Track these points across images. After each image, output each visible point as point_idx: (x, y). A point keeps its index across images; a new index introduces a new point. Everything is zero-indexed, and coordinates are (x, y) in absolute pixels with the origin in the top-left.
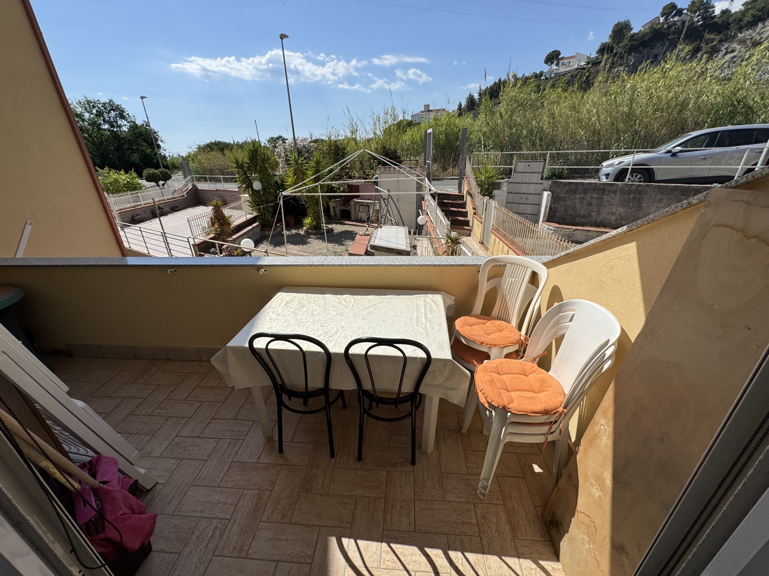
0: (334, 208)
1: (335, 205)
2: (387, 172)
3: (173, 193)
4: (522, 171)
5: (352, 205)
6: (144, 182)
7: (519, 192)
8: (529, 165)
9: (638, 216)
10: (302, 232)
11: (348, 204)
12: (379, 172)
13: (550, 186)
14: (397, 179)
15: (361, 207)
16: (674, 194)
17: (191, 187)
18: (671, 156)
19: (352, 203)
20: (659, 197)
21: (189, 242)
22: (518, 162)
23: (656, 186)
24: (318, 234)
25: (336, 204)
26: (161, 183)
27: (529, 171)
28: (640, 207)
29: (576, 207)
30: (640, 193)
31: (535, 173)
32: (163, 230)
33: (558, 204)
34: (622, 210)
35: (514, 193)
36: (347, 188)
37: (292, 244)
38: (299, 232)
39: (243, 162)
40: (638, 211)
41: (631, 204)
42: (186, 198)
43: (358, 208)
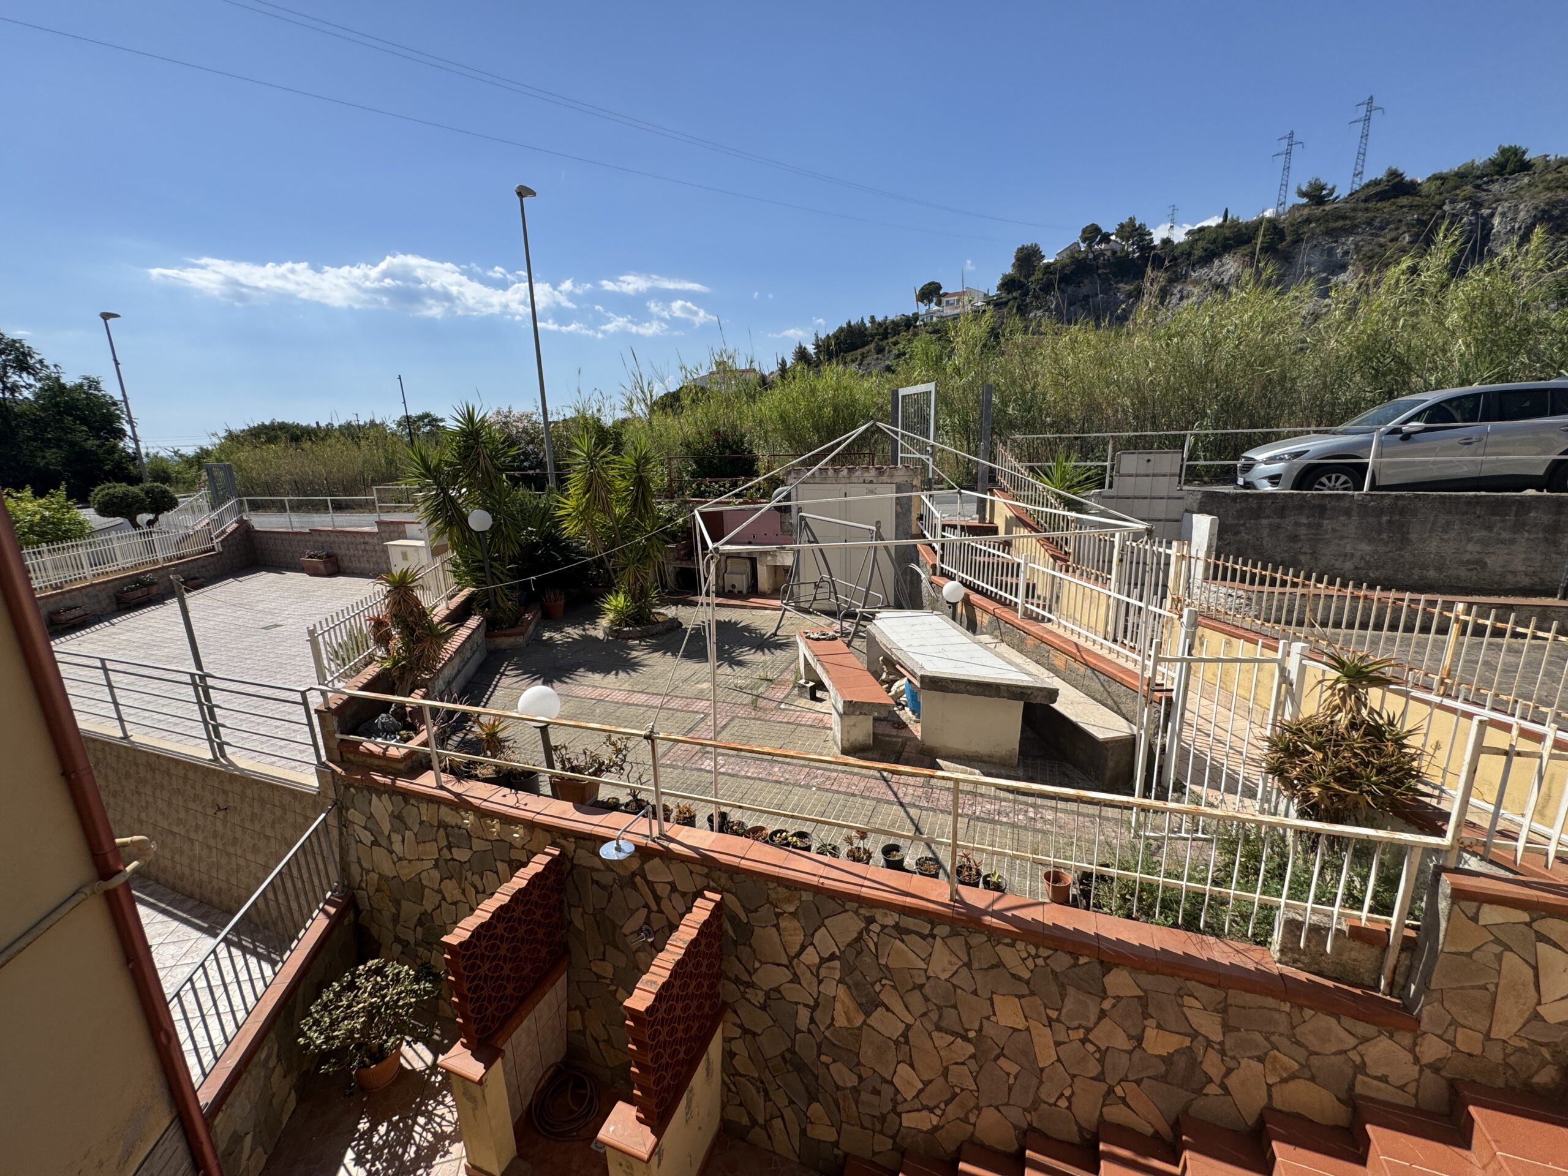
0: (660, 565)
2: (817, 480)
3: (177, 546)
4: (1133, 471)
6: (89, 516)
8: (1149, 461)
9: (1402, 560)
13: (1200, 502)
15: (729, 561)
16: (1475, 513)
17: (235, 525)
18: (1402, 439)
20: (1443, 519)
21: (305, 703)
22: (1124, 453)
23: (1435, 498)
24: (646, 637)
25: (666, 557)
26: (143, 518)
27: (1150, 471)
28: (1405, 541)
29: (1262, 545)
30: (1402, 513)
31: (1163, 475)
32: (199, 665)
33: (1221, 539)
34: (1365, 547)
37: (593, 670)
38: (590, 633)
39: (440, 460)
40: (1401, 549)
41: (1384, 536)
42: (220, 553)
43: (722, 565)
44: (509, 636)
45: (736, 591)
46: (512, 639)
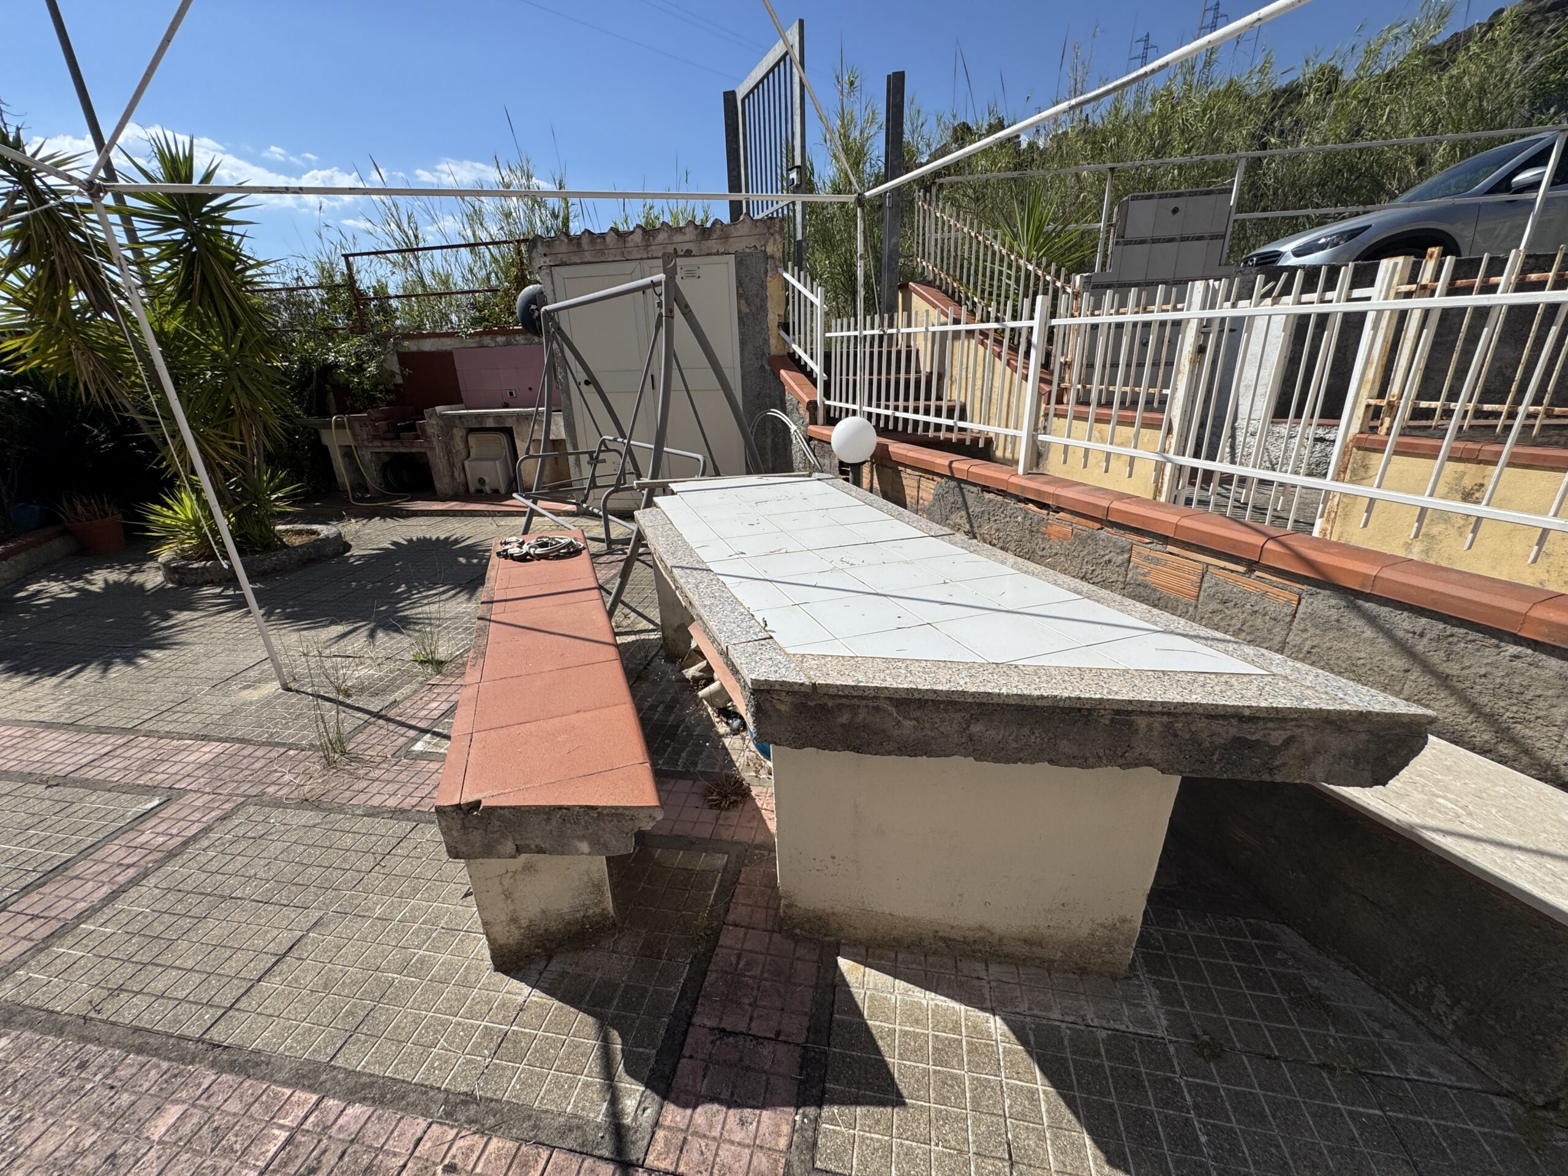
0: (348, 453)
1: (349, 441)
2: (588, 257)
4: (1147, 234)
5: (430, 431)
8: (1175, 211)
10: (152, 578)
11: (412, 428)
12: (547, 261)
15: (472, 439)
19: (430, 424)
22: (1134, 199)
25: (354, 435)
27: (1175, 232)
31: (1200, 238)
36: (396, 368)
38: (137, 578)
43: (460, 446)
45: (487, 489)
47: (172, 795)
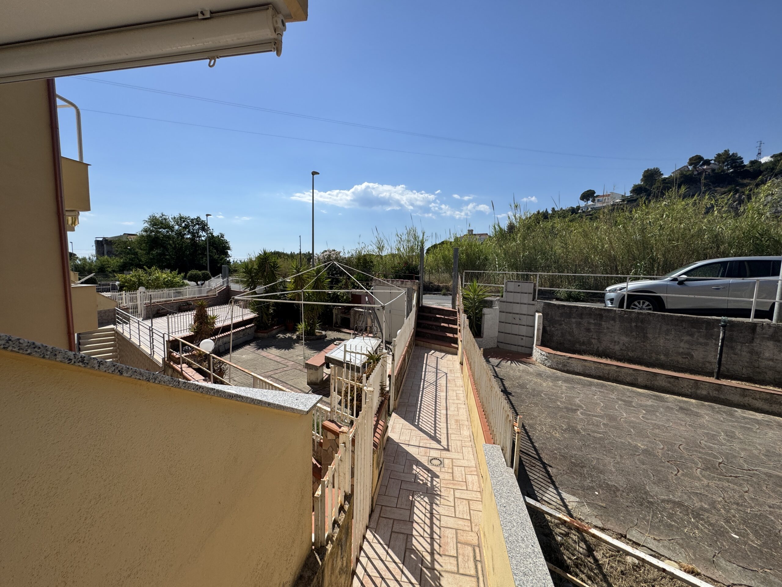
1: (337, 314)
3: (208, 292)
4: (513, 290)
7: (511, 311)
9: (645, 348)
10: (295, 337)
11: (349, 313)
12: (375, 284)
13: (543, 308)
14: (390, 291)
15: (360, 316)
16: (682, 326)
17: (225, 287)
18: (678, 284)
19: (352, 312)
20: (665, 328)
21: (164, 338)
22: (508, 281)
23: (659, 315)
24: (307, 340)
26: (200, 282)
27: (520, 291)
28: (645, 338)
29: (573, 332)
30: (642, 321)
31: (526, 293)
33: (553, 327)
34: (625, 339)
35: (507, 313)
36: (350, 297)
38: (293, 336)
40: (644, 342)
41: (634, 333)
42: (217, 297)
43: (357, 317)
44: (262, 333)
46: (263, 334)
47: (288, 366)
